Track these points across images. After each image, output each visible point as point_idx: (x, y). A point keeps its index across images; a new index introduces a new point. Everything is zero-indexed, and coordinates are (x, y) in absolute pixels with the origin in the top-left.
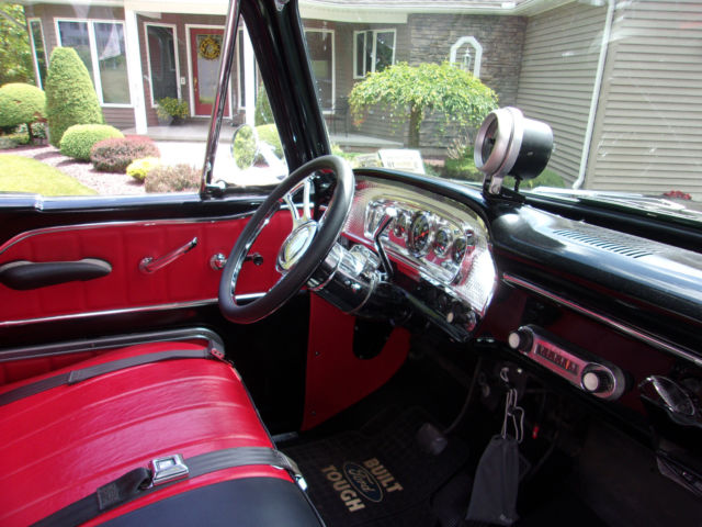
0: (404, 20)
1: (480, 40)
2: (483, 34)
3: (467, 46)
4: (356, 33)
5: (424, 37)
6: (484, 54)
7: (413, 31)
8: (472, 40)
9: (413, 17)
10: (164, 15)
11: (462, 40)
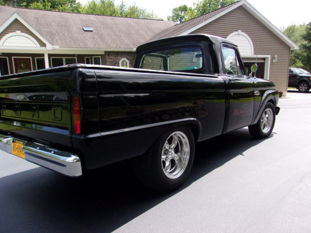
0: (103, 53)
1: (128, 59)
2: (129, 57)
3: (124, 61)
4: (86, 58)
5: (111, 59)
6: (130, 63)
7: (107, 57)
8: (125, 59)
9: (106, 52)
10: (3, 53)
11: (122, 59)
